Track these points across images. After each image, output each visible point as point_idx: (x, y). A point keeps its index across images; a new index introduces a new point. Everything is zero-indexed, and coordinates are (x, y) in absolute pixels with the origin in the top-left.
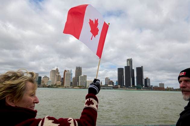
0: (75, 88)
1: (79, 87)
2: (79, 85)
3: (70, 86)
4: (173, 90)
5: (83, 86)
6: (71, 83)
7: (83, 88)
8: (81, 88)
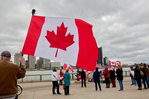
0: (40, 70)
1: (44, 68)
2: (44, 67)
3: (35, 68)
4: (127, 66)
5: (48, 68)
6: (36, 65)
7: (49, 70)
8: (46, 70)
